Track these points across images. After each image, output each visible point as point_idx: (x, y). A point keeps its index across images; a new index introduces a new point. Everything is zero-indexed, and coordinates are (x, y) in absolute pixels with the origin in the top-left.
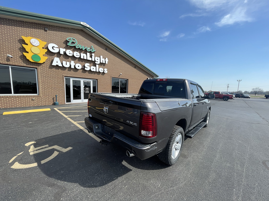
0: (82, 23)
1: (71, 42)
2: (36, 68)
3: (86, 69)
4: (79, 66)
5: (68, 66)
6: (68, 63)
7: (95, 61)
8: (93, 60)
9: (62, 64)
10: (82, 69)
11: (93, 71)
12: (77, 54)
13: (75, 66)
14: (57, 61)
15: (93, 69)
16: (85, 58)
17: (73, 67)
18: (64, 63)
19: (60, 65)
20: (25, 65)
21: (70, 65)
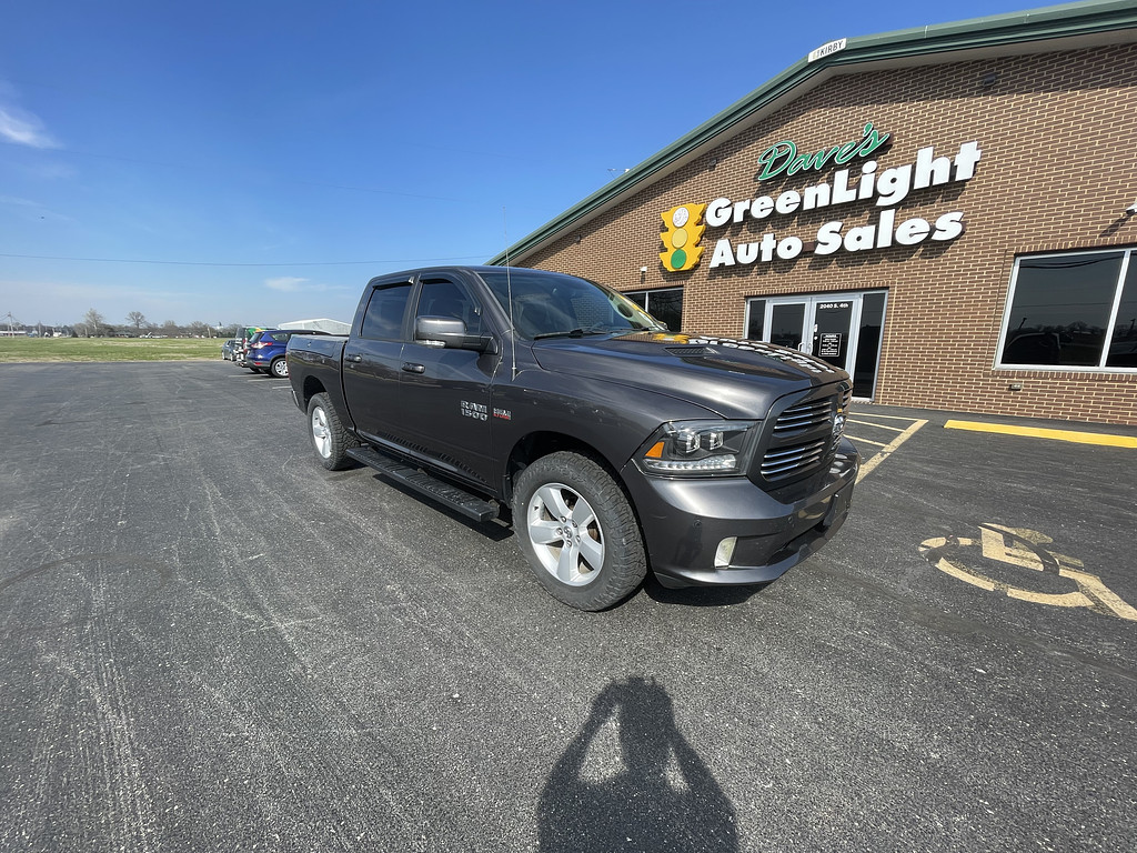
0: (813, 56)
1: (770, 162)
2: (682, 286)
3: (820, 250)
4: (791, 247)
5: (752, 257)
6: (754, 247)
7: (876, 194)
8: (866, 193)
9: (735, 255)
10: (804, 253)
11: (859, 253)
12: (786, 202)
13: (774, 250)
14: (722, 253)
15: (860, 238)
16: (823, 202)
17: (767, 257)
18: (741, 248)
19: (730, 261)
20: (665, 283)
21: (760, 252)
